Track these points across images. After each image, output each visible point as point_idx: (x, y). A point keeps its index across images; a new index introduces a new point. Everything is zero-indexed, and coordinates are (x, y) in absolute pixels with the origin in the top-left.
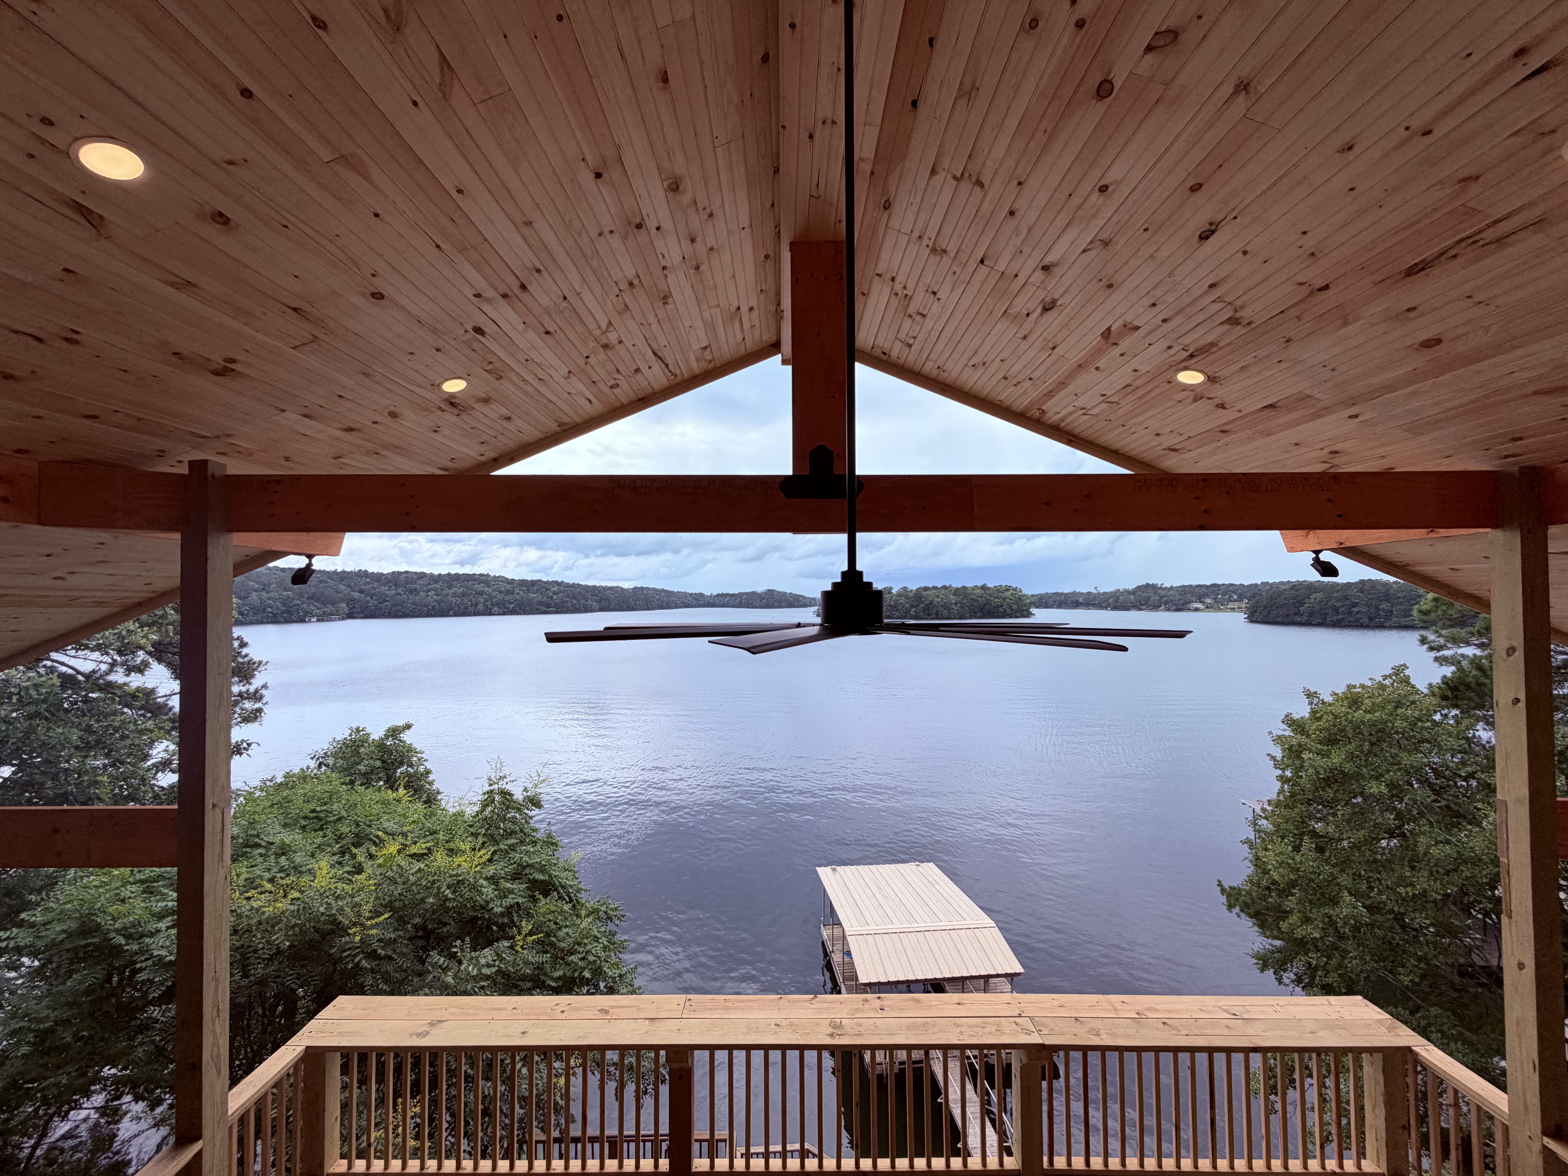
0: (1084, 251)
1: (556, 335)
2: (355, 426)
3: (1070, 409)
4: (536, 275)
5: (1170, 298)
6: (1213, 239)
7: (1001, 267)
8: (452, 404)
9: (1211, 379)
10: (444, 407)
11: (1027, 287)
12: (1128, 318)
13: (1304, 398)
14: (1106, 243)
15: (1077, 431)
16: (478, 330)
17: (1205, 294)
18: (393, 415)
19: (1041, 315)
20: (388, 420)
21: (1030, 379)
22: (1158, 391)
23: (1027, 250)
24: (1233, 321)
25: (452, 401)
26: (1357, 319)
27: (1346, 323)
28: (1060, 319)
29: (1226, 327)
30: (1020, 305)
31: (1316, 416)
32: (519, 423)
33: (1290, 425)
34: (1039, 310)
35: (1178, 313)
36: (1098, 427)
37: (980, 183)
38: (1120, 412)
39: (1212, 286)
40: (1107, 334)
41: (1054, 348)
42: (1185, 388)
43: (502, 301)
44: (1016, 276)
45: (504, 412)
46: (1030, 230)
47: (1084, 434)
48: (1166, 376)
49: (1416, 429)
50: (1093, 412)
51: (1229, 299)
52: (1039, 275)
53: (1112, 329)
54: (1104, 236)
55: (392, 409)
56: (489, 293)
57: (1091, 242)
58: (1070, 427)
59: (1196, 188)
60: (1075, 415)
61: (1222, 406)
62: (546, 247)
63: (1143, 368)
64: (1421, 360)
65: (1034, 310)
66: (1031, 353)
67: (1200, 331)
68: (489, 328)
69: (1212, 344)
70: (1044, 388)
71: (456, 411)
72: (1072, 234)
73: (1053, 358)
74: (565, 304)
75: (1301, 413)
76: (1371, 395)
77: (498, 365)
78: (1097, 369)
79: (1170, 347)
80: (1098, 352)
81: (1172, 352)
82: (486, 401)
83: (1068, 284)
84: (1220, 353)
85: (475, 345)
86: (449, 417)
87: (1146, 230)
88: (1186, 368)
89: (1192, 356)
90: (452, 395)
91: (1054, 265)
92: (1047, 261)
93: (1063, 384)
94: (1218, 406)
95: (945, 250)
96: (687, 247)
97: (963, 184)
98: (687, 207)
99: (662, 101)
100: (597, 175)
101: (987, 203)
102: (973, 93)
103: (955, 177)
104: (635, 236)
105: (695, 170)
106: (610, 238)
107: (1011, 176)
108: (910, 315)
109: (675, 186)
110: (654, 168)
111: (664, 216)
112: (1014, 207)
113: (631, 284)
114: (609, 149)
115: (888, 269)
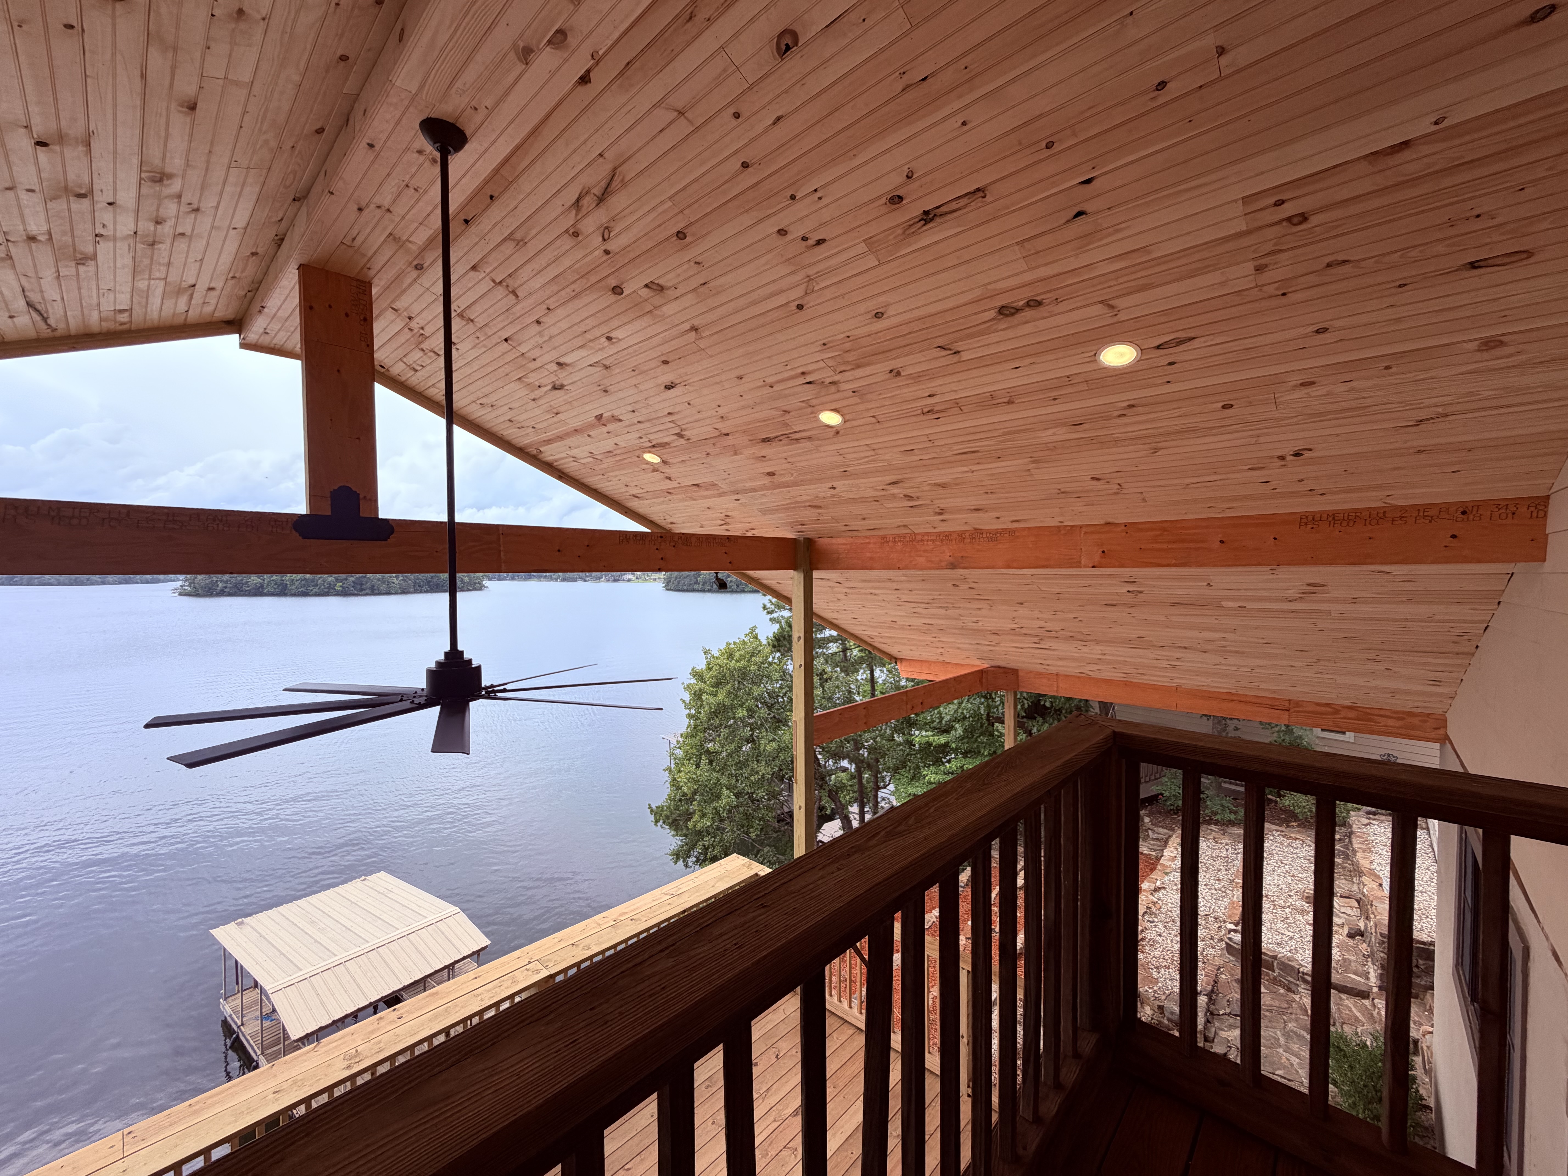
0: (590, 365)
3: (563, 455)
5: (644, 411)
6: (672, 390)
7: (523, 349)
9: (664, 462)
11: (542, 370)
12: (616, 413)
13: (714, 485)
14: (607, 367)
15: (566, 471)
17: (665, 416)
19: (551, 390)
21: (533, 428)
22: (630, 460)
23: (546, 348)
24: (680, 435)
26: (741, 454)
27: (736, 453)
28: (565, 397)
29: (676, 437)
30: (533, 378)
31: (720, 495)
33: (706, 497)
34: (549, 387)
35: (649, 421)
36: (584, 471)
37: (514, 293)
38: (602, 466)
39: (669, 414)
40: (599, 417)
41: (557, 414)
42: (648, 463)
44: (534, 360)
46: (551, 338)
47: (572, 474)
48: (637, 453)
49: (764, 512)
50: (583, 461)
51: (679, 423)
52: (554, 367)
53: (604, 415)
54: (607, 363)
57: (596, 363)
58: (561, 467)
59: (666, 362)
60: (567, 460)
61: (669, 478)
63: (622, 444)
64: (767, 480)
65: (545, 386)
66: (537, 412)
67: (660, 435)
69: (667, 444)
70: (544, 437)
72: (583, 353)
73: (555, 419)
75: (712, 492)
76: (746, 491)
78: (589, 436)
79: (641, 438)
80: (591, 426)
81: (642, 440)
83: (575, 379)
84: (671, 450)
87: (634, 370)
88: (649, 452)
89: (654, 446)
91: (567, 365)
92: (562, 360)
93: (560, 438)
94: (667, 478)
95: (472, 321)
96: (147, 226)
97: (499, 287)
98: (166, 197)
99: (179, 122)
100: (40, 144)
101: (518, 307)
102: (521, 243)
103: (494, 281)
104: (68, 202)
105: (195, 176)
106: (24, 196)
107: (543, 302)
108: (423, 350)
109: (161, 178)
110: (135, 161)
111: (127, 197)
112: (541, 320)
113: (32, 239)
114: (77, 130)
115: (405, 310)
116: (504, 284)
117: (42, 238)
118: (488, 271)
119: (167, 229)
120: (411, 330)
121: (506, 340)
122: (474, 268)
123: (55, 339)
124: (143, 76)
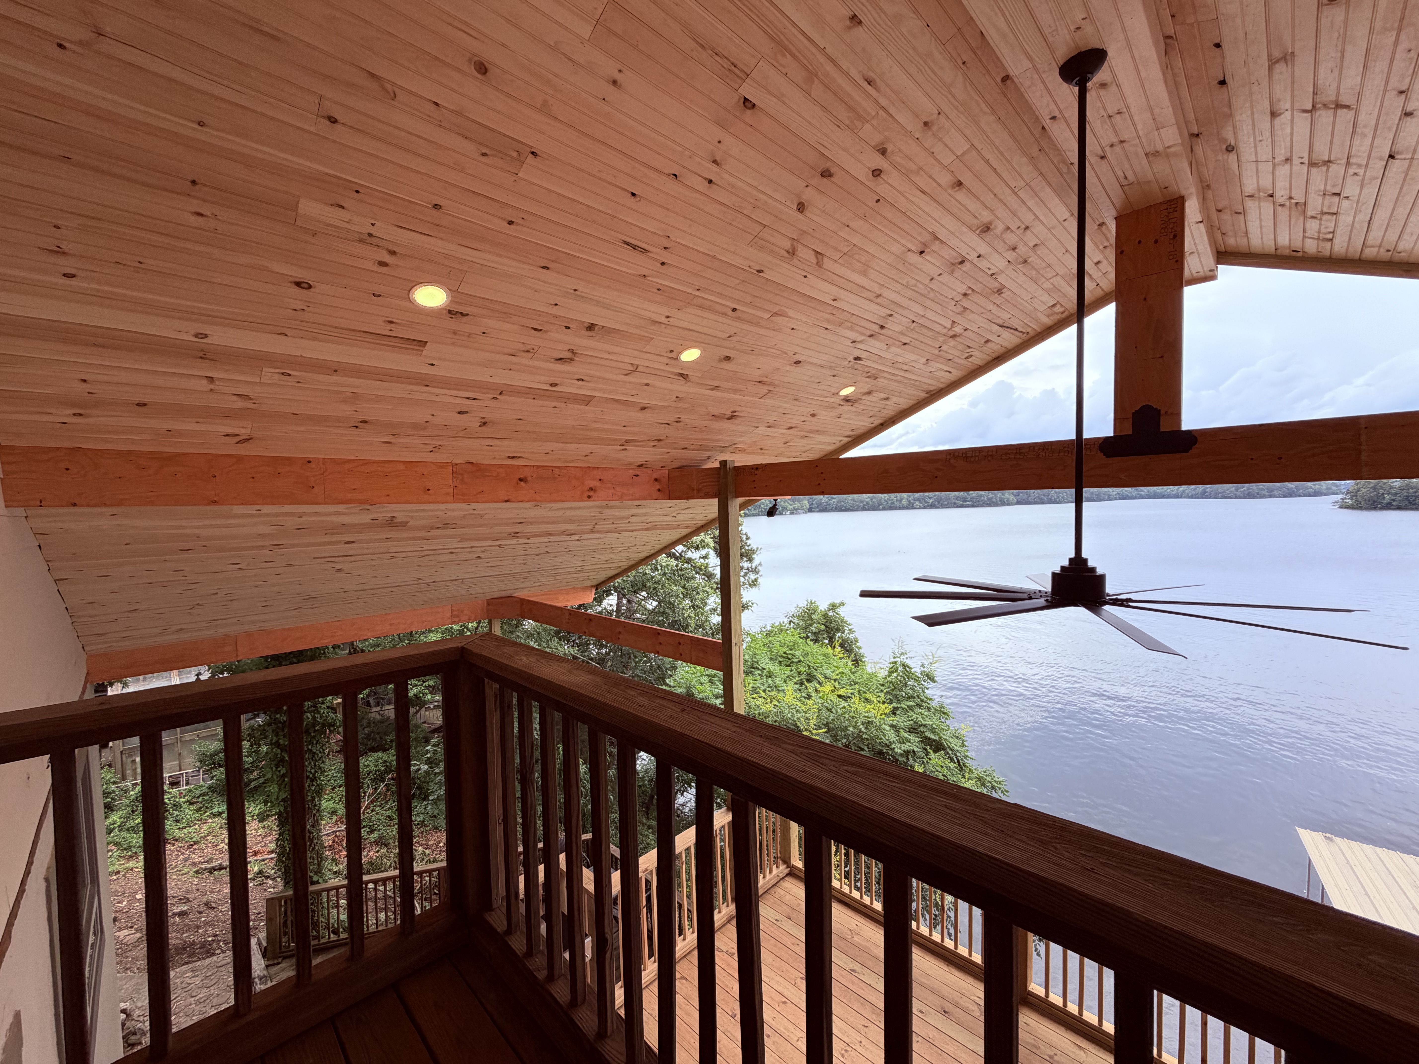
1: (912, 344)
2: (793, 425)
4: (890, 318)
8: (847, 401)
10: (842, 403)
16: (857, 359)
18: (813, 415)
20: (811, 418)
25: (847, 400)
32: (895, 399)
37: (1342, 106)
43: (870, 339)
45: (883, 396)
55: (812, 412)
56: (860, 338)
62: (893, 302)
68: (863, 355)
71: (850, 404)
74: (914, 324)
77: (874, 372)
82: (869, 393)
85: (856, 367)
86: (847, 407)
90: (847, 396)
95: (1329, 161)
96: (1010, 255)
97: (1318, 113)
98: (1002, 234)
99: (961, 195)
100: (922, 252)
101: (1362, 117)
102: (1288, 57)
103: (1305, 111)
104: (960, 269)
105: (1002, 212)
106: (940, 278)
107: (1385, 91)
108: (1313, 217)
109: (987, 228)
110: (965, 229)
111: (982, 248)
112: (1409, 109)
113: (965, 295)
114: (926, 237)
115: (1259, 190)
116: (1318, 106)
117: (969, 292)
118: (1288, 106)
119: (1022, 249)
120: (1283, 205)
121: (1391, 156)
122: (1274, 114)
123: (1032, 338)
124: (923, 192)
